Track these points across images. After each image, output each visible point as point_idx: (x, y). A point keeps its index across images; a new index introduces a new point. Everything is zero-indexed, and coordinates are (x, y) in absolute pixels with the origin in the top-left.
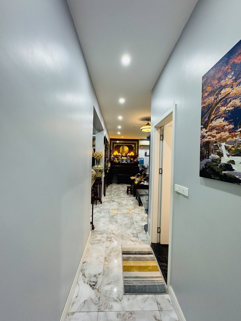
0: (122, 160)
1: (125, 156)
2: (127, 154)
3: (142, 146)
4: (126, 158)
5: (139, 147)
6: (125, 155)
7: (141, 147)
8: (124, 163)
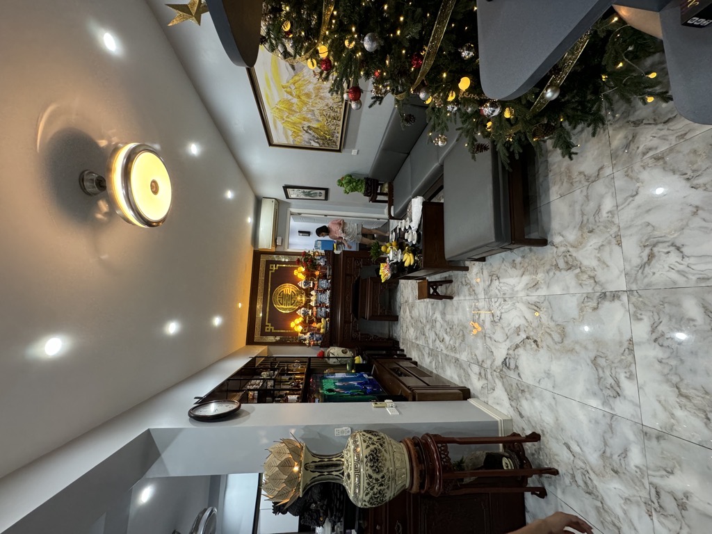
0: (320, 305)
1: (308, 295)
2: (301, 288)
3: (275, 240)
4: (313, 293)
5: (280, 249)
6: (304, 296)
7: (279, 243)
8: (332, 298)
